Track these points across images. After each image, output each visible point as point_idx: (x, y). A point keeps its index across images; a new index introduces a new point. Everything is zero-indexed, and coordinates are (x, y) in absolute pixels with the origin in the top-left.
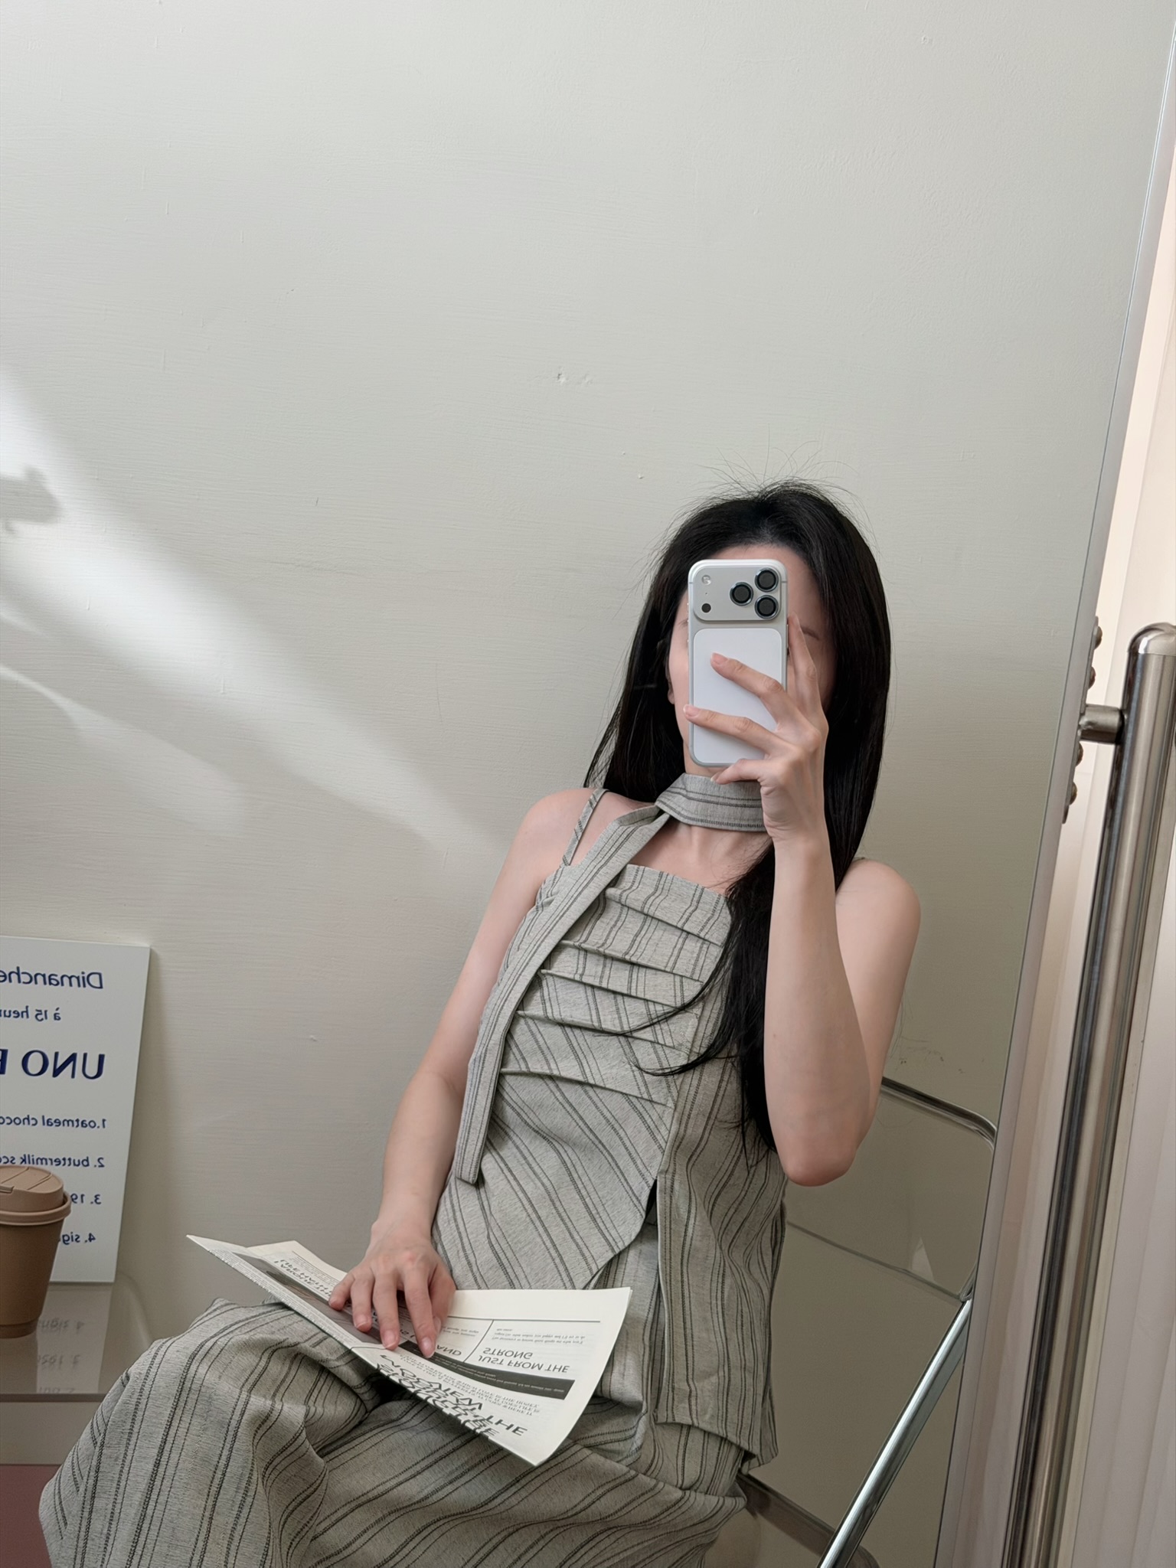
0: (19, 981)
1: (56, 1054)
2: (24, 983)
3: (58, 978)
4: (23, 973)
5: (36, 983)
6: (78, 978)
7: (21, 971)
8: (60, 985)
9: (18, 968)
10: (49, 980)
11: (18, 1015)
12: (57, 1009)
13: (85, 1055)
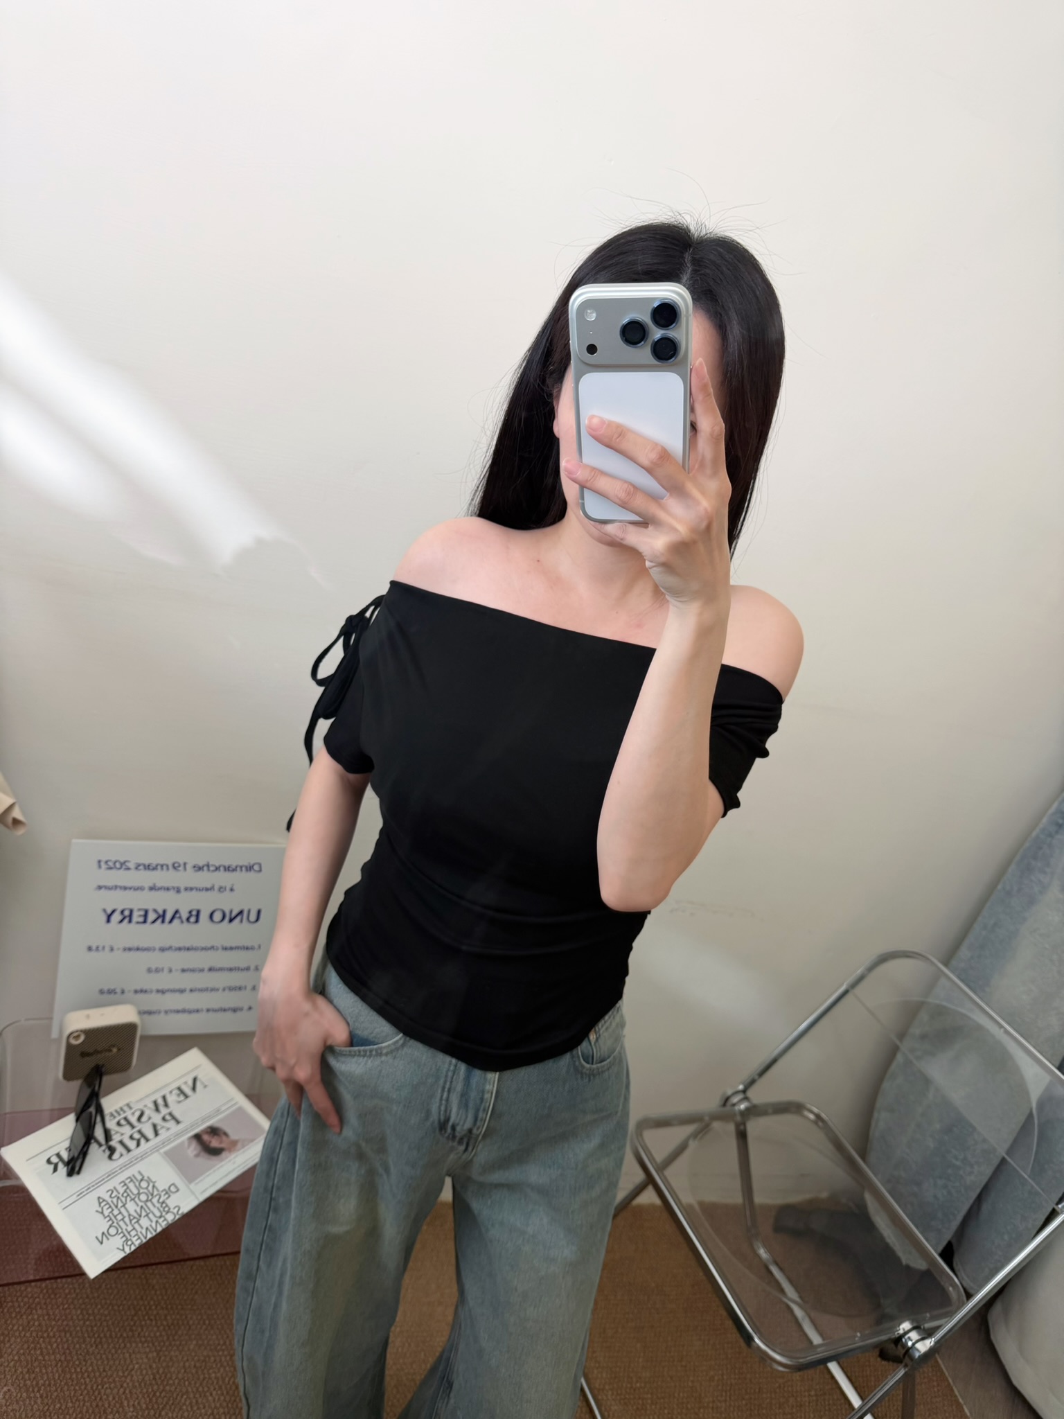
0: (209, 870)
1: (231, 912)
2: (213, 871)
3: (234, 867)
4: (213, 865)
5: (220, 870)
6: (246, 867)
7: (211, 863)
8: (234, 873)
9: (208, 863)
10: (228, 869)
11: (207, 889)
12: (233, 885)
13: (249, 911)
